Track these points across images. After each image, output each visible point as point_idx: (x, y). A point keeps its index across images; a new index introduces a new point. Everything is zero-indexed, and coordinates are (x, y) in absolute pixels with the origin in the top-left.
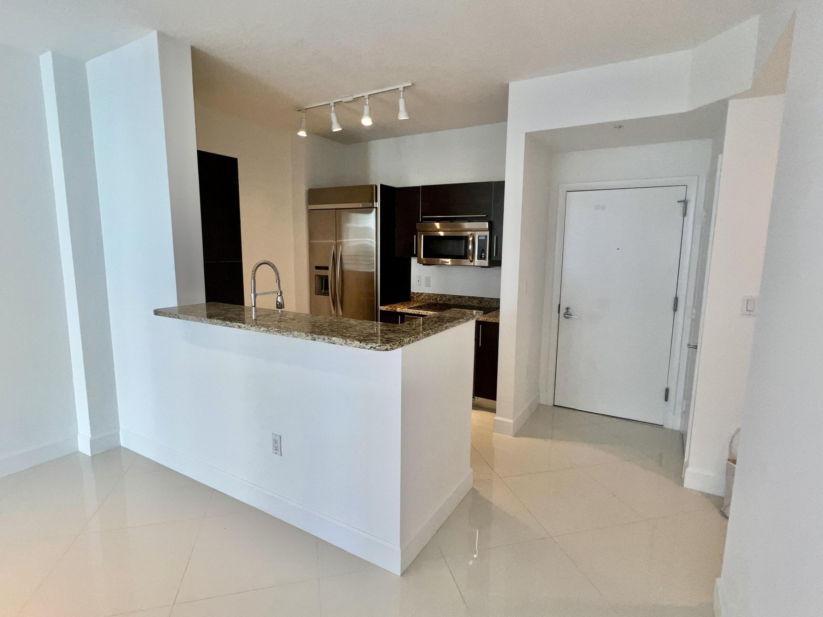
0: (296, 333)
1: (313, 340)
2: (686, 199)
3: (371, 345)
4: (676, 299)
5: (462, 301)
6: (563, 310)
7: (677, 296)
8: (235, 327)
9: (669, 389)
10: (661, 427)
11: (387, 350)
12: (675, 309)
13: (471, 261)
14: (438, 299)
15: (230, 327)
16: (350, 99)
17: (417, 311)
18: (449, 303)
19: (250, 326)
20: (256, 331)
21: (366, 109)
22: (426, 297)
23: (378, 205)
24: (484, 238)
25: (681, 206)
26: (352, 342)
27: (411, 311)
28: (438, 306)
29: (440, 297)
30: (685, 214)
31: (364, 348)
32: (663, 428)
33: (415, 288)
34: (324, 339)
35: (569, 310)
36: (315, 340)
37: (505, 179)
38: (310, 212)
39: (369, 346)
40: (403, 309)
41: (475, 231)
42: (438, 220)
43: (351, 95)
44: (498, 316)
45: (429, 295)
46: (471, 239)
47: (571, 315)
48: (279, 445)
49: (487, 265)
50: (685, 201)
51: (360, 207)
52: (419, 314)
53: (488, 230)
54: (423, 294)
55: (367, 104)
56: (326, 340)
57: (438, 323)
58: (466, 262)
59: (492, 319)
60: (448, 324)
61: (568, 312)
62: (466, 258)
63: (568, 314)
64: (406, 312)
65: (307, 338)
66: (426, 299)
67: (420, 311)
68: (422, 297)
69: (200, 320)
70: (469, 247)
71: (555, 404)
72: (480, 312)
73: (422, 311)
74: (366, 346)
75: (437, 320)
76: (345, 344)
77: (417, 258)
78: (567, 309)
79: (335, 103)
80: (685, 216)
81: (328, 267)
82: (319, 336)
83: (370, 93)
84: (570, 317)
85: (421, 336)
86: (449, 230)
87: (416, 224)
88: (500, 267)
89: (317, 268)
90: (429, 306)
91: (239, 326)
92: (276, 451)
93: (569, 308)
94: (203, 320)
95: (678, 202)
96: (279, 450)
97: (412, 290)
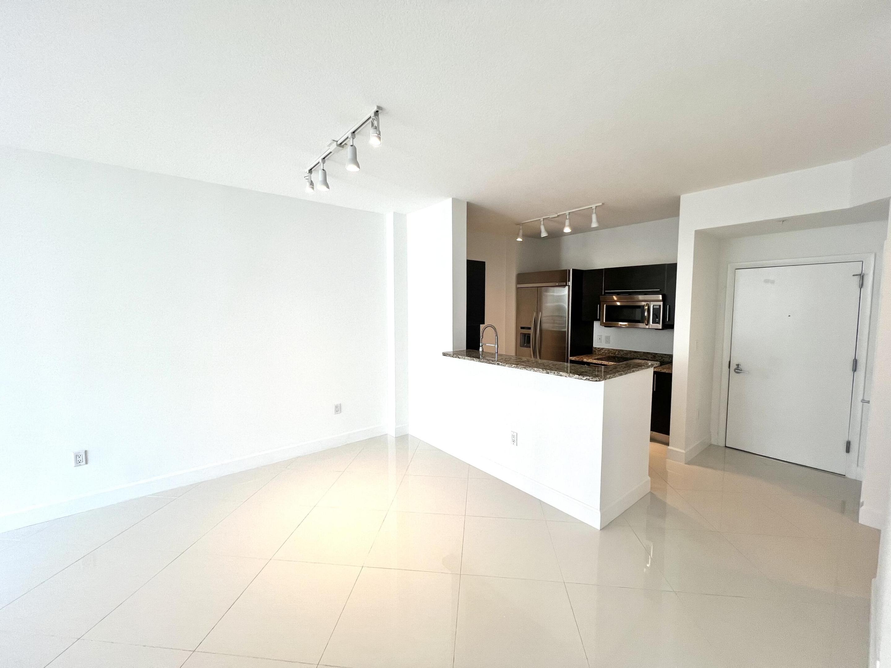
0: (536, 369)
1: (547, 373)
2: (863, 272)
3: (586, 378)
4: (855, 362)
5: (637, 356)
6: (733, 366)
7: (856, 358)
8: (495, 364)
9: (851, 442)
10: (844, 477)
11: (596, 381)
12: (855, 369)
13: (647, 325)
14: (617, 353)
15: (492, 364)
16: (556, 215)
17: (600, 361)
18: (626, 357)
19: (505, 364)
20: (509, 367)
21: (567, 222)
22: (606, 351)
23: (570, 283)
24: (658, 307)
25: (857, 279)
26: (573, 375)
27: (595, 361)
28: (616, 359)
29: (618, 352)
30: (861, 286)
31: (581, 379)
32: (845, 477)
33: (596, 344)
34: (554, 373)
35: (739, 366)
36: (548, 373)
37: (677, 262)
38: (518, 289)
39: (585, 378)
40: (589, 360)
41: (650, 302)
42: (617, 294)
43: (556, 213)
44: (671, 368)
45: (608, 350)
46: (647, 307)
47: (741, 371)
48: (516, 439)
49: (661, 328)
50: (860, 275)
51: (556, 285)
52: (602, 363)
53: (662, 301)
54: (603, 349)
55: (568, 218)
56: (556, 374)
57: (627, 368)
58: (641, 325)
59: (665, 370)
60: (634, 369)
61: (739, 368)
62: (643, 322)
63: (738, 369)
64: (591, 362)
65: (543, 372)
66: (606, 353)
67: (603, 362)
68: (603, 351)
69: (473, 359)
70: (645, 314)
71: (726, 446)
72: (657, 363)
73: (604, 362)
74: (583, 378)
75: (625, 366)
76: (569, 376)
77: (600, 321)
78: (738, 365)
79: (543, 219)
80: (861, 287)
81: (530, 328)
82: (551, 371)
83: (569, 211)
84: (741, 372)
85: (617, 375)
86: (625, 301)
87: (600, 297)
88: (673, 329)
89: (522, 328)
90: (609, 359)
91: (498, 363)
92: (514, 443)
93: (739, 364)
94: (475, 360)
95: (854, 275)
96: (516, 441)
97: (594, 346)
